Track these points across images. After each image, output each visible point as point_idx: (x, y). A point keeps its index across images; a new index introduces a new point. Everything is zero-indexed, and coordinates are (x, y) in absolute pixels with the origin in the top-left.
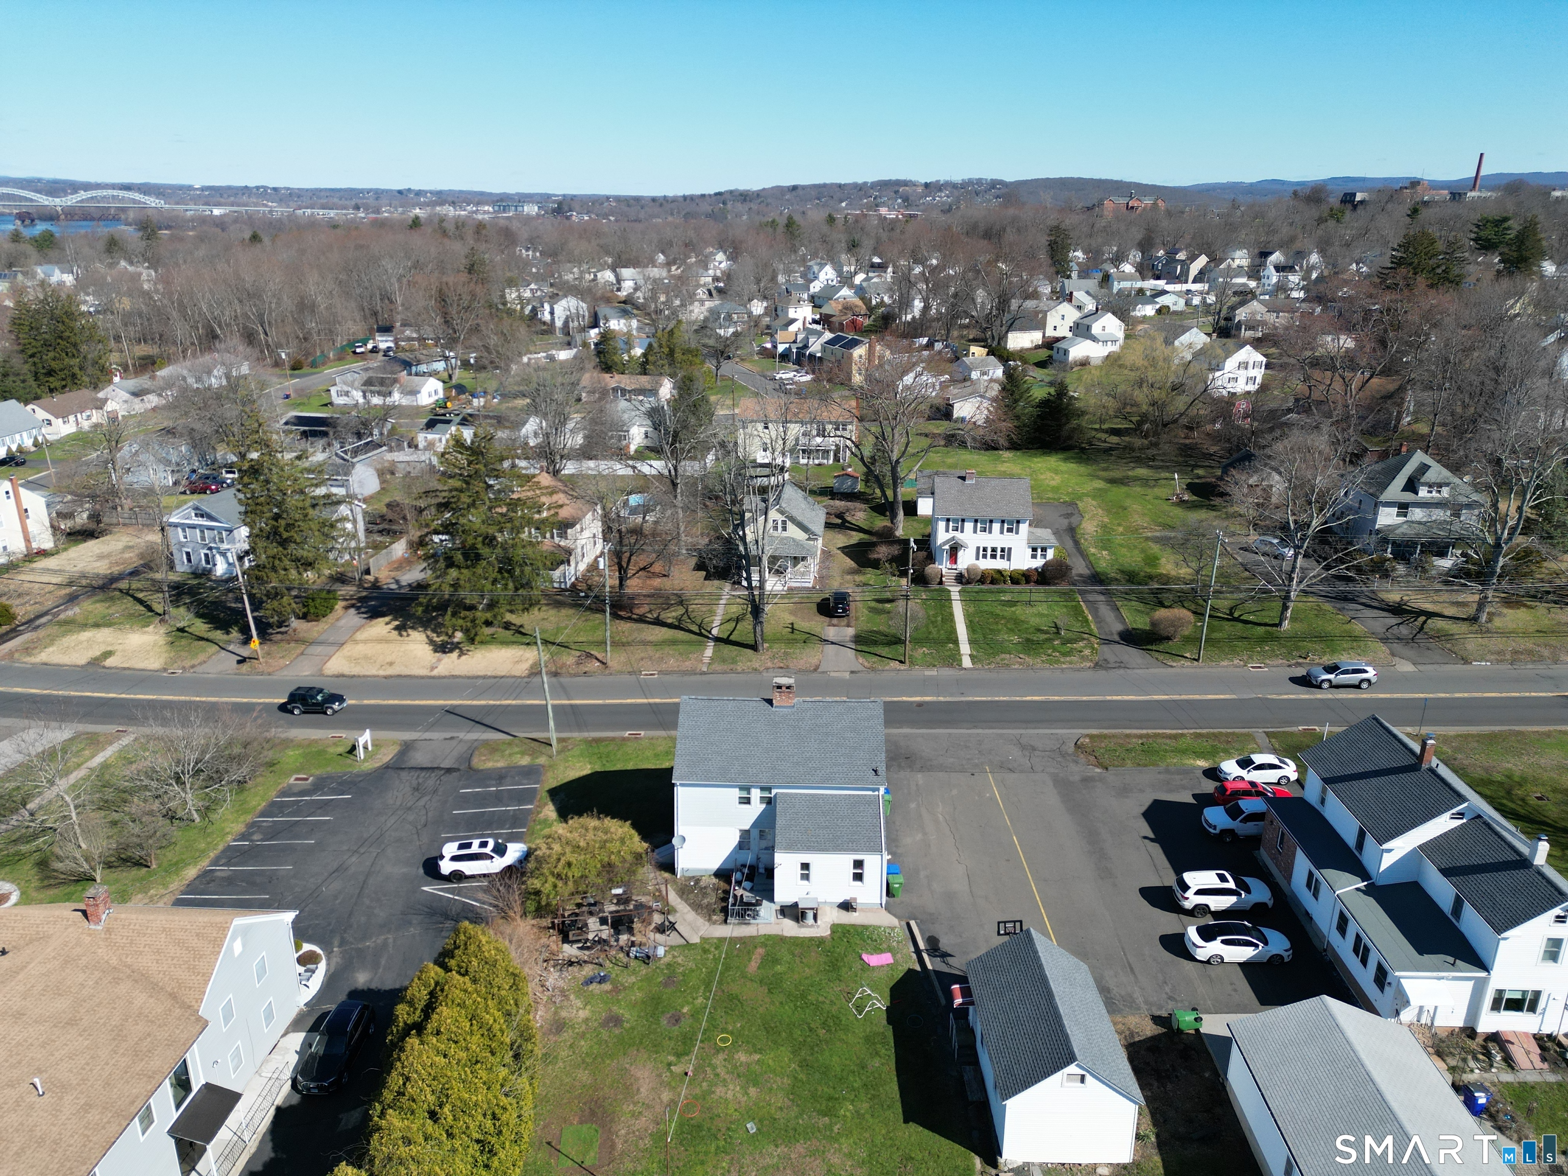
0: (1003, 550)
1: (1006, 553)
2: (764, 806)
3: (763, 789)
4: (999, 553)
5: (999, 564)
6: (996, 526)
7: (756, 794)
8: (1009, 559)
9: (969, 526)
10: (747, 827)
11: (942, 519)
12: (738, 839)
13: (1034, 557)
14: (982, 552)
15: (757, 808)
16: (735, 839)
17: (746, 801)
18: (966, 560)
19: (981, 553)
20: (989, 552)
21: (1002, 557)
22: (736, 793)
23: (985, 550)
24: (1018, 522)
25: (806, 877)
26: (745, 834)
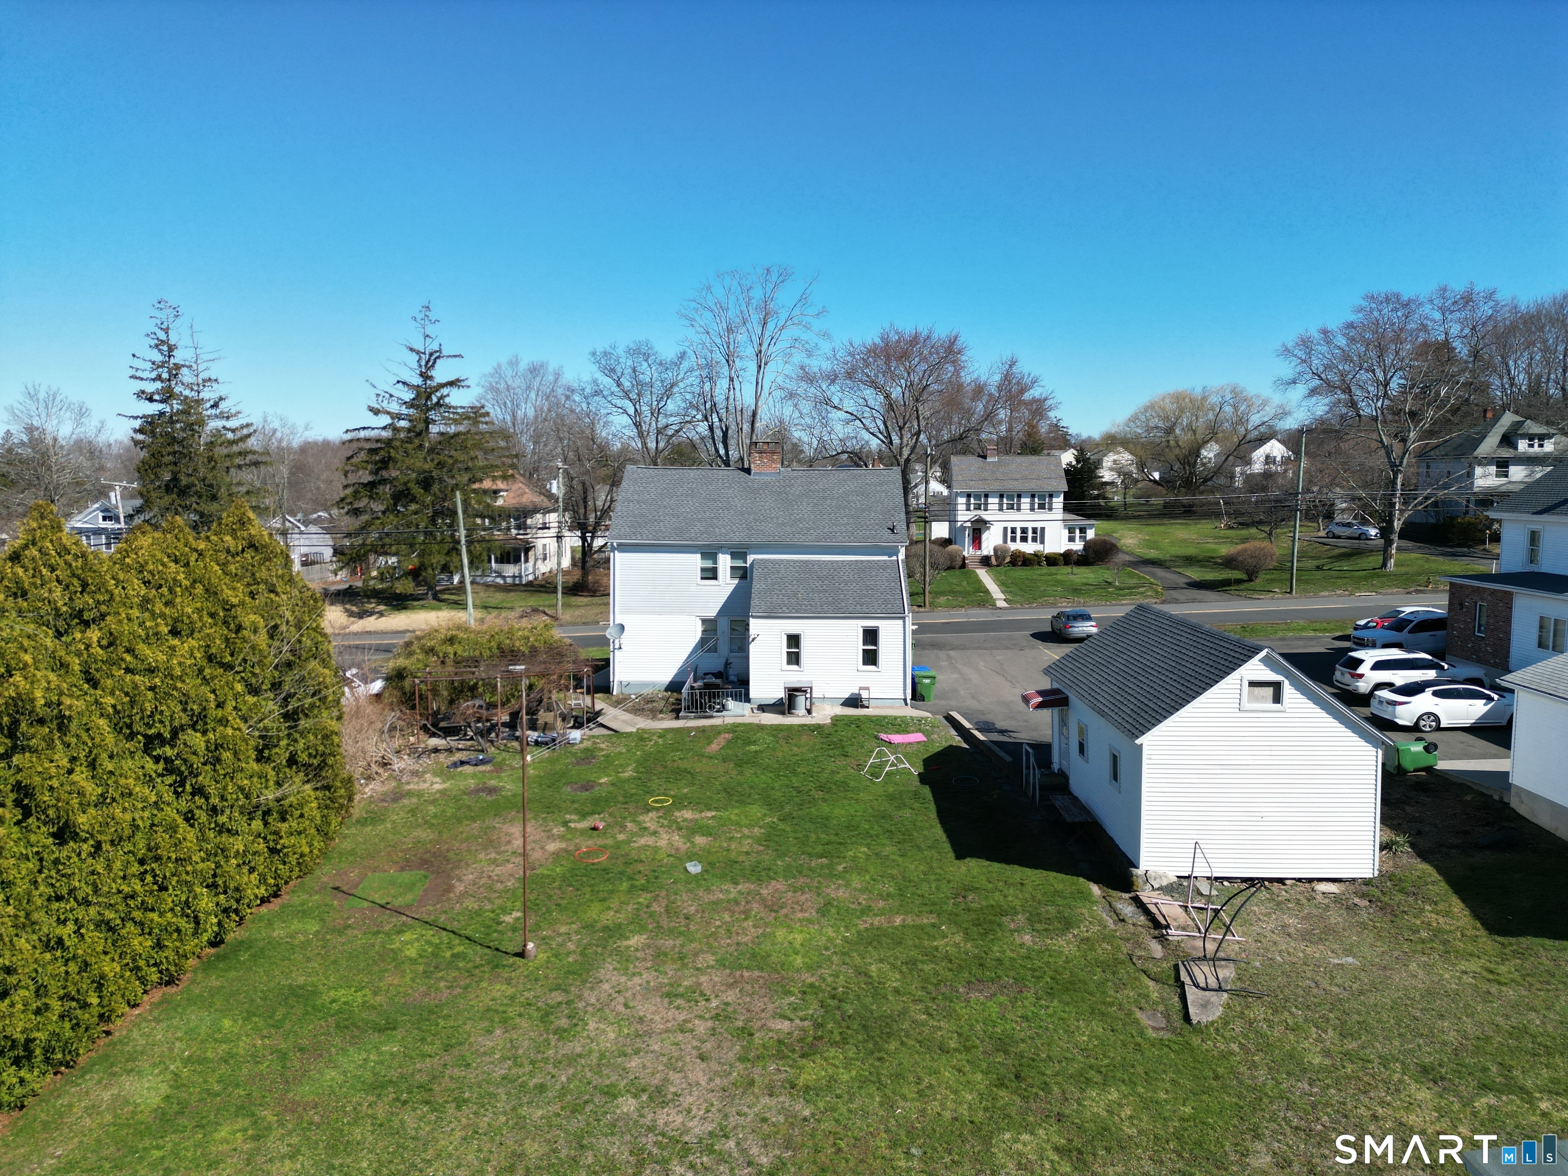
0: (1035, 530)
1: (1039, 535)
2: (736, 581)
3: (734, 556)
4: (1030, 535)
5: (1029, 548)
6: (1025, 502)
7: (725, 562)
8: (1042, 542)
9: (993, 501)
10: (712, 613)
11: (960, 494)
12: (699, 635)
13: (1072, 539)
14: (1011, 534)
15: (726, 584)
16: (696, 632)
17: (710, 574)
18: (991, 541)
19: (1009, 535)
20: (1019, 534)
21: (1034, 540)
22: (695, 561)
23: (1013, 531)
24: (1051, 496)
25: (794, 659)
26: (709, 625)
